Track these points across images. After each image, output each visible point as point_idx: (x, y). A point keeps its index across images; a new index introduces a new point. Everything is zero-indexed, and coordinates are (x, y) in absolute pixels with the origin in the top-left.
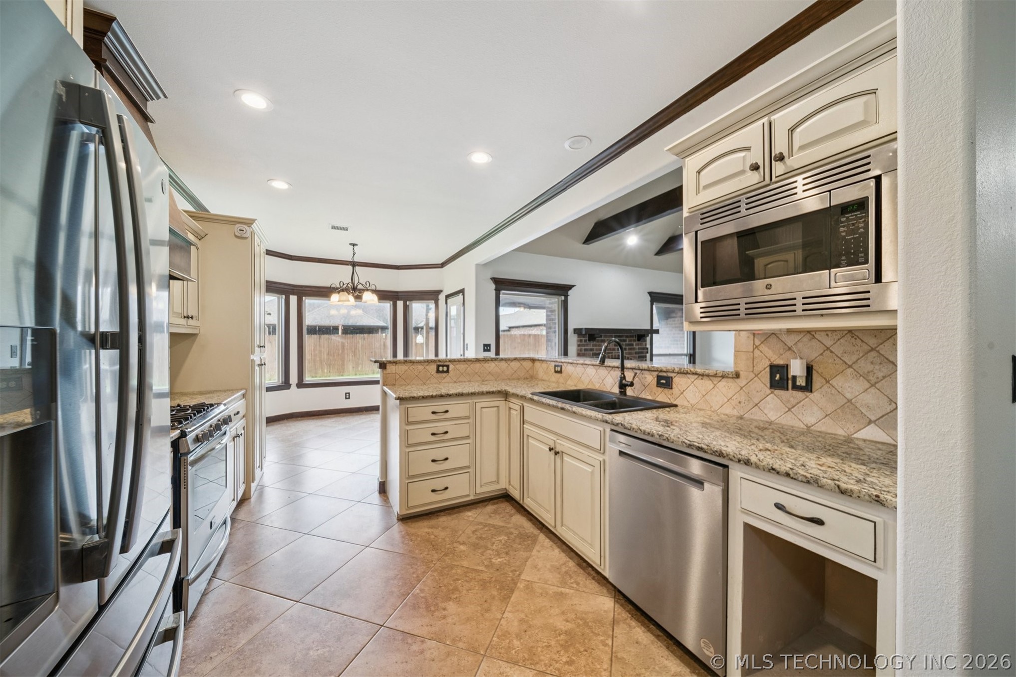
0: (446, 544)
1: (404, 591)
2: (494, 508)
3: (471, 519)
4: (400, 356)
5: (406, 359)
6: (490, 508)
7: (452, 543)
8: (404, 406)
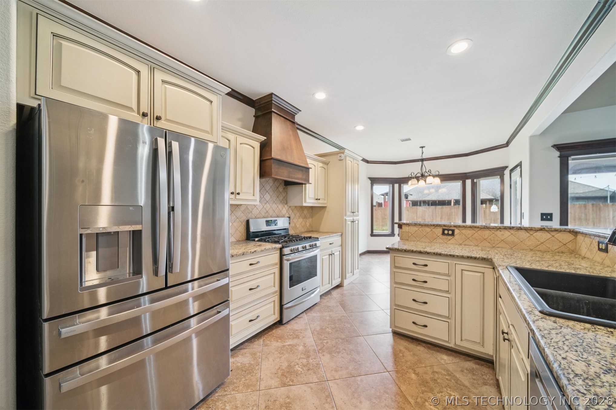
0: (404, 365)
1: (353, 373)
2: (474, 367)
3: (442, 362)
4: (469, 222)
5: (473, 224)
6: (470, 365)
7: (410, 367)
8: (393, 254)
